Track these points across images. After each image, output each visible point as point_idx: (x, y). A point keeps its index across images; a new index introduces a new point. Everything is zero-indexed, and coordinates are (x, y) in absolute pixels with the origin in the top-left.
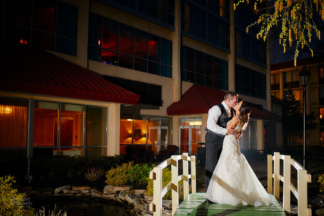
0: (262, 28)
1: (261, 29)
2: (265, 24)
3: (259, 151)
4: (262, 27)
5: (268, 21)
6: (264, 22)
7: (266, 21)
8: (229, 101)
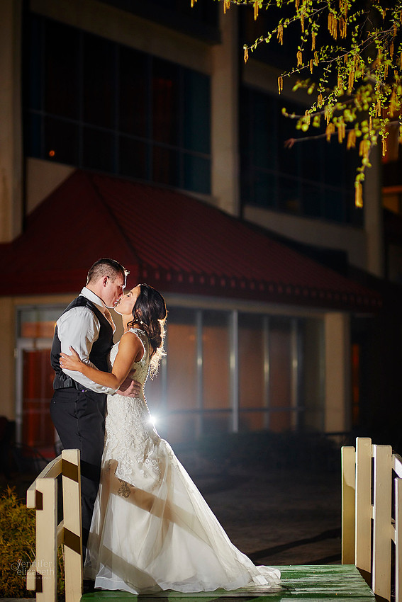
0: (321, 82)
1: (320, 85)
2: (330, 71)
3: (330, 438)
4: (321, 80)
5: (338, 63)
6: (325, 65)
7: (335, 64)
8: (105, 282)
